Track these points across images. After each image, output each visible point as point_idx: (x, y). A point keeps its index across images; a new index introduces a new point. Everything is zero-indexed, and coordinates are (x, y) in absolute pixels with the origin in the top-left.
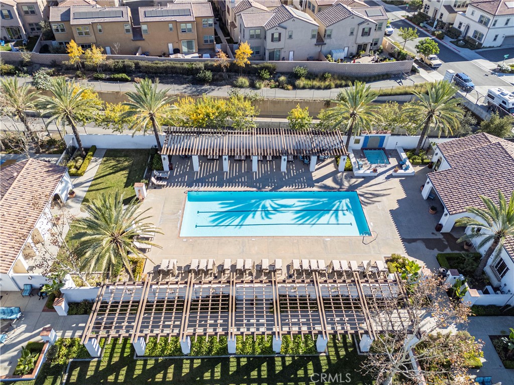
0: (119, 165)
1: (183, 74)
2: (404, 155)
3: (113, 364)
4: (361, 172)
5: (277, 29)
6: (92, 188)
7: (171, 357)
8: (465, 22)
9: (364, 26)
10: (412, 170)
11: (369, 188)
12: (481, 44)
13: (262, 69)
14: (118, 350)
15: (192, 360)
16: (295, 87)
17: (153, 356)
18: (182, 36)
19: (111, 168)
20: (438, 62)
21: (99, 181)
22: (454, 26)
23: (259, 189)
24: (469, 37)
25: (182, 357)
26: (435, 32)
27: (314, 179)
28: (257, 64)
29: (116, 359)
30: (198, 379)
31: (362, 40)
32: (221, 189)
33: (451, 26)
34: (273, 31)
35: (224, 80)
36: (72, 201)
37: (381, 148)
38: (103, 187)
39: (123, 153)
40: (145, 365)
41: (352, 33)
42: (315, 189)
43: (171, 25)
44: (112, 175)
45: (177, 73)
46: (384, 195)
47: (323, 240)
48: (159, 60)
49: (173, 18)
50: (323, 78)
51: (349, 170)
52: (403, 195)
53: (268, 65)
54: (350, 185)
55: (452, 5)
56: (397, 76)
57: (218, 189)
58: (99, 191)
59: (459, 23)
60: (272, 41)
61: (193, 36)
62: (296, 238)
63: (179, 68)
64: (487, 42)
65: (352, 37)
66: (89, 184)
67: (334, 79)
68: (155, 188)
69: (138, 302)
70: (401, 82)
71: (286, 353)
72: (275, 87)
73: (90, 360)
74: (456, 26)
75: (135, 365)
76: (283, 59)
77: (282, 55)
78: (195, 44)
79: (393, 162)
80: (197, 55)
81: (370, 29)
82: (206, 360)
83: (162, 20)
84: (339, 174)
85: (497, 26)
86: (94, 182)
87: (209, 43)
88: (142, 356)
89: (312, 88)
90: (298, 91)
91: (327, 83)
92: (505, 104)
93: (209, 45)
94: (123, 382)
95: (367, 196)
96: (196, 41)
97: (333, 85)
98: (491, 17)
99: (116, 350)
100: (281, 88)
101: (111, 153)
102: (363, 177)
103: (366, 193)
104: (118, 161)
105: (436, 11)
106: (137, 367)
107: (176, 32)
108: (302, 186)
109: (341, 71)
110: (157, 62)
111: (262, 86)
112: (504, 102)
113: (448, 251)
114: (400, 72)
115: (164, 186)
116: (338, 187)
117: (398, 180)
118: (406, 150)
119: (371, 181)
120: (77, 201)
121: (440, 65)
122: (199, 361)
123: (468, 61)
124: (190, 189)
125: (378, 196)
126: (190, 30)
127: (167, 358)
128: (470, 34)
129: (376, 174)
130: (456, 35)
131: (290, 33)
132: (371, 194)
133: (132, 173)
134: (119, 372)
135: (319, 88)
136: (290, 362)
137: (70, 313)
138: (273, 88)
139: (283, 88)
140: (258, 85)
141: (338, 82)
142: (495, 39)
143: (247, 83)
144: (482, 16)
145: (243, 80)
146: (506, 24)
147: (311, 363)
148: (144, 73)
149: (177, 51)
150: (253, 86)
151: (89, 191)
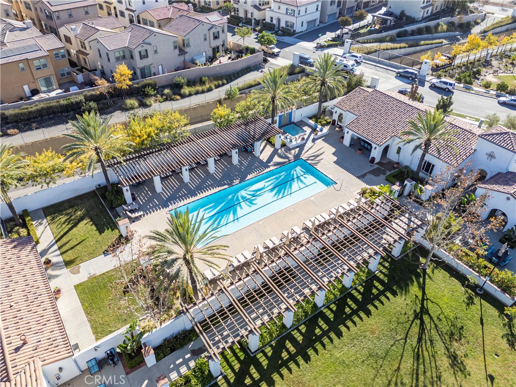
0: (73, 217)
1: (61, 112)
2: (312, 122)
3: (239, 371)
4: (294, 143)
5: (142, 46)
6: (64, 249)
7: (280, 337)
8: (275, 16)
9: (213, 30)
10: (326, 130)
11: (308, 153)
12: (294, 31)
13: (145, 86)
14: (232, 359)
15: (297, 329)
16: (183, 96)
17: (266, 345)
18: (37, 74)
19: (67, 223)
20: (276, 50)
21: (64, 240)
22: (267, 21)
23: (230, 185)
24: (282, 27)
25: (288, 331)
26: (256, 28)
27: (265, 161)
28: (137, 84)
29: (237, 366)
30: (314, 337)
31: (216, 43)
32: (196, 198)
33: (264, 22)
34: (140, 49)
35: (110, 107)
36: (53, 270)
37: (291, 123)
38: (76, 244)
39: (65, 205)
40: (265, 354)
41: (205, 39)
42: (272, 168)
43: (21, 65)
44: (74, 229)
45: (54, 113)
46: (321, 154)
47: (310, 200)
48: (27, 104)
49: (23, 57)
50: (202, 83)
51: (284, 145)
52: (334, 150)
53: (148, 82)
54: (294, 156)
55: (258, 5)
56: (257, 67)
57: (194, 199)
58: (75, 248)
59: (270, 18)
60: (141, 59)
61: (49, 71)
62: (291, 207)
63: (56, 107)
64: (298, 28)
65: (206, 42)
66: (56, 247)
67: (211, 81)
68: (134, 222)
69: (231, 305)
70: (262, 71)
71: (355, 284)
72: (164, 101)
73: (215, 381)
74: (268, 20)
75: (258, 360)
76: (155, 74)
77: (153, 71)
78: (54, 80)
79: (308, 130)
80: (60, 91)
81: (218, 32)
82: (307, 323)
83: (10, 61)
84: (279, 151)
85: (301, 14)
86: (59, 243)
87: (66, 76)
88: (256, 351)
89: (197, 93)
90: (187, 99)
91: (208, 86)
92: (347, 67)
93: (67, 78)
94: (261, 377)
95: (310, 159)
96: (55, 76)
97: (213, 87)
98: (295, 8)
99: (230, 360)
100: (169, 100)
101: (52, 211)
102: (297, 147)
103: (309, 157)
104: (67, 214)
105: (246, 12)
106: (261, 360)
107: (30, 72)
108: (261, 170)
109: (213, 73)
110: (25, 107)
111: (152, 102)
112: (345, 66)
113: (388, 173)
114: (257, 63)
115: (141, 216)
116: (287, 160)
117: (320, 140)
118: (310, 118)
119: (305, 147)
120: (59, 268)
121: (280, 52)
122: (303, 326)
123: (293, 45)
124: (168, 209)
125: (318, 156)
126: (45, 66)
127: (277, 339)
128: (283, 24)
129: (305, 141)
130: (272, 28)
131: (155, 49)
132: (313, 156)
133: (95, 218)
134: (250, 373)
135: (203, 92)
136: (363, 289)
137: (158, 359)
138: (162, 102)
139: (172, 100)
140: (148, 103)
141: (216, 83)
142: (302, 25)
143: (136, 104)
144: (287, 9)
145: (131, 102)
146: (306, 12)
147: (375, 282)
148: (14, 122)
149: (35, 92)
150: (143, 105)
151: (62, 254)
